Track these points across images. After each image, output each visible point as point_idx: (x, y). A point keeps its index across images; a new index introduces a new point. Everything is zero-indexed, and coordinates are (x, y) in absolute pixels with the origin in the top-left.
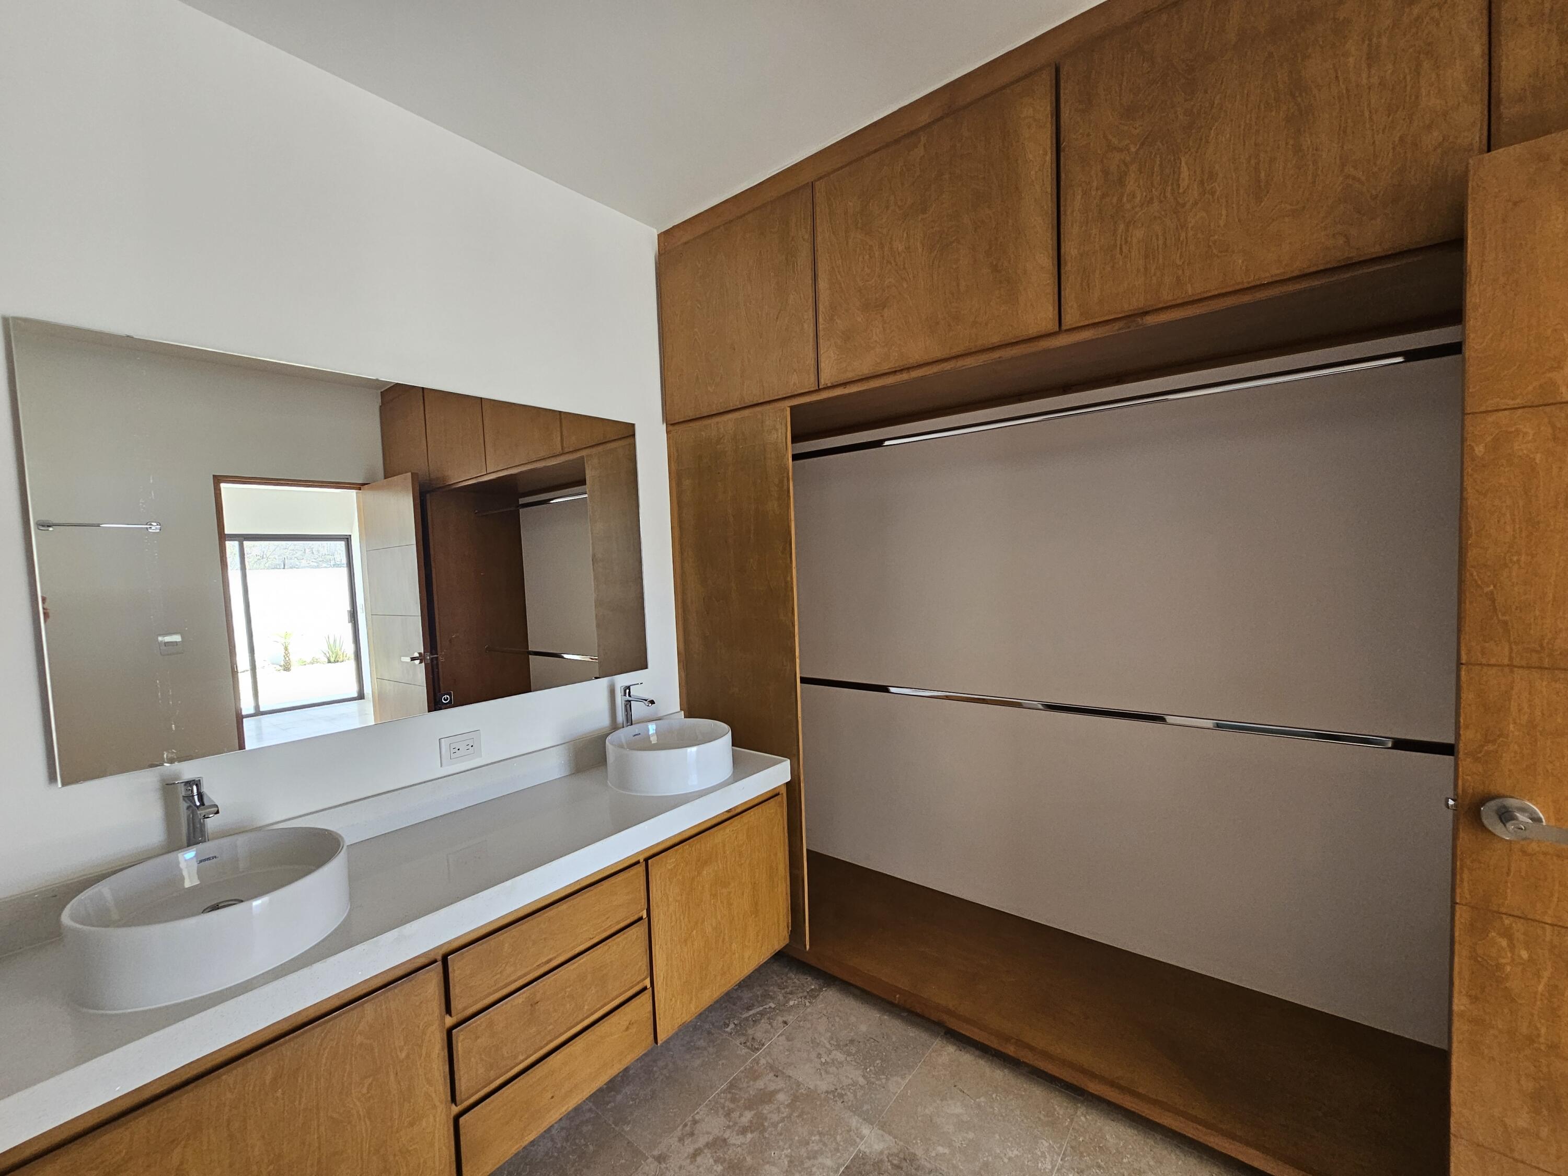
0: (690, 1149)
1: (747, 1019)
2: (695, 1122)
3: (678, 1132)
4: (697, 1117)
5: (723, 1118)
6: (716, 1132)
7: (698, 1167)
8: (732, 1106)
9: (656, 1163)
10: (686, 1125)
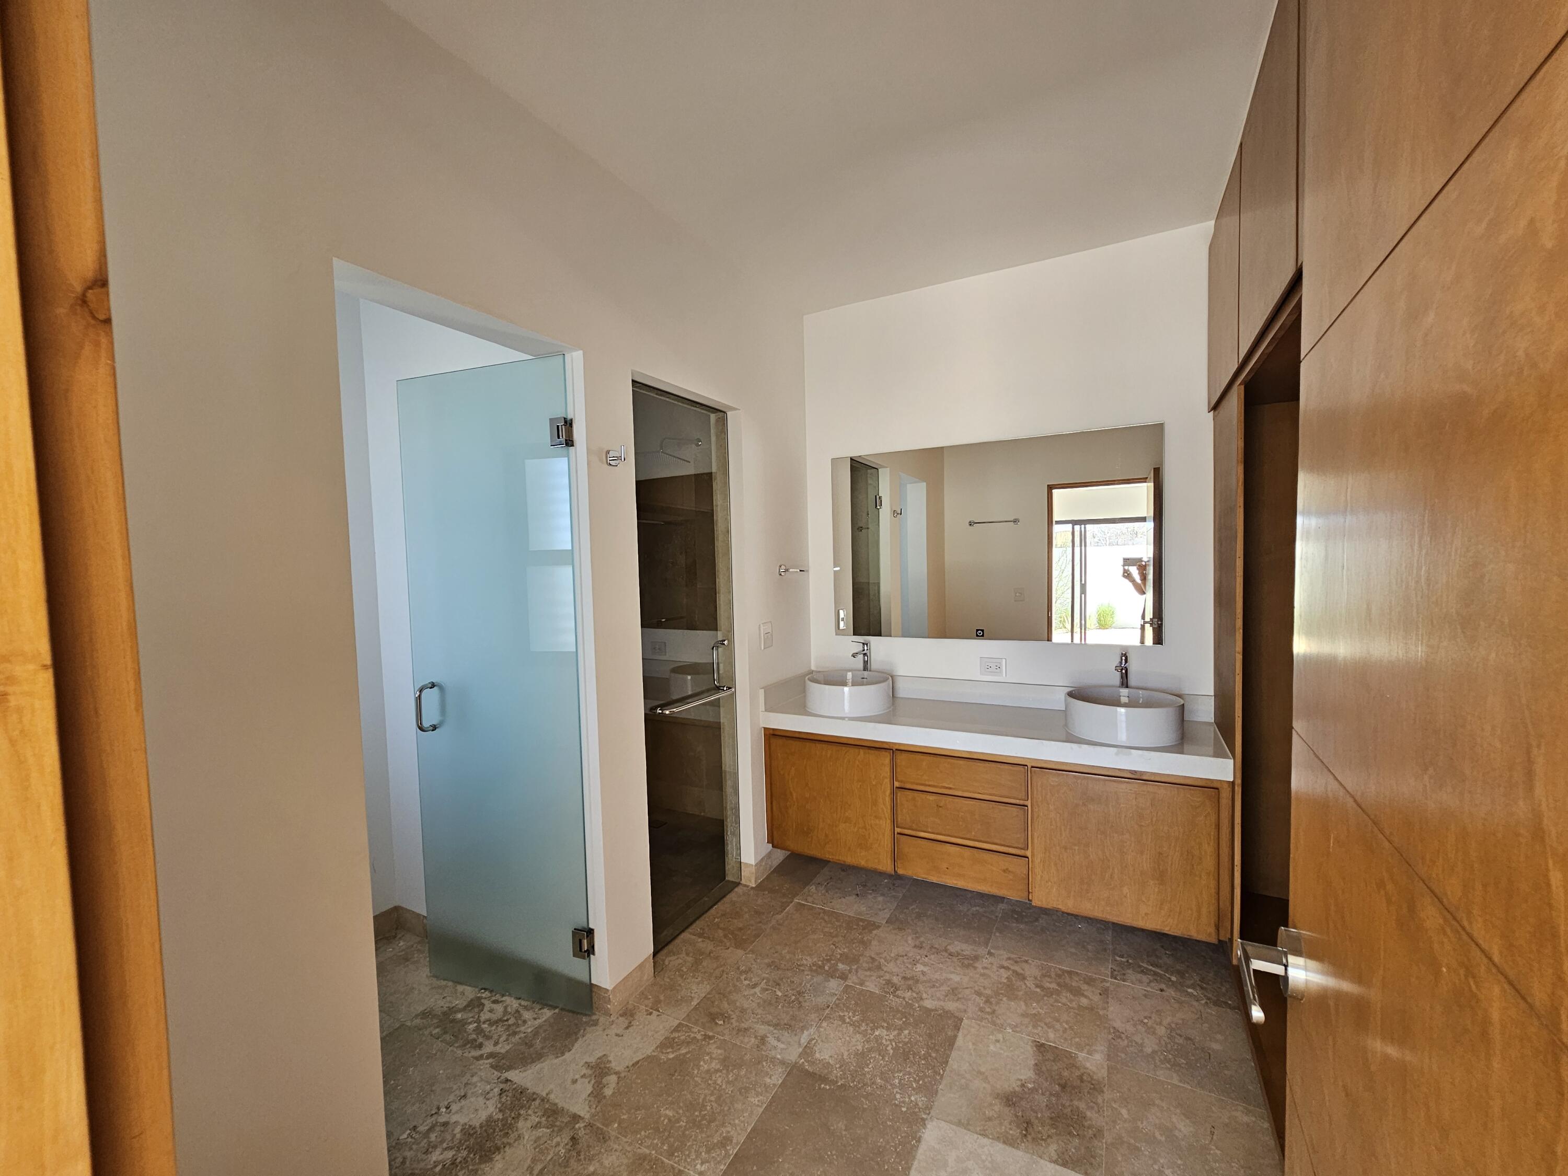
0: (1006, 964)
1: (1140, 966)
2: (1026, 961)
3: (1013, 956)
4: (1030, 961)
5: (1040, 974)
6: (1027, 973)
7: (998, 971)
8: (1053, 975)
9: (987, 953)
10: (1020, 958)
